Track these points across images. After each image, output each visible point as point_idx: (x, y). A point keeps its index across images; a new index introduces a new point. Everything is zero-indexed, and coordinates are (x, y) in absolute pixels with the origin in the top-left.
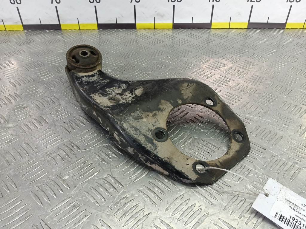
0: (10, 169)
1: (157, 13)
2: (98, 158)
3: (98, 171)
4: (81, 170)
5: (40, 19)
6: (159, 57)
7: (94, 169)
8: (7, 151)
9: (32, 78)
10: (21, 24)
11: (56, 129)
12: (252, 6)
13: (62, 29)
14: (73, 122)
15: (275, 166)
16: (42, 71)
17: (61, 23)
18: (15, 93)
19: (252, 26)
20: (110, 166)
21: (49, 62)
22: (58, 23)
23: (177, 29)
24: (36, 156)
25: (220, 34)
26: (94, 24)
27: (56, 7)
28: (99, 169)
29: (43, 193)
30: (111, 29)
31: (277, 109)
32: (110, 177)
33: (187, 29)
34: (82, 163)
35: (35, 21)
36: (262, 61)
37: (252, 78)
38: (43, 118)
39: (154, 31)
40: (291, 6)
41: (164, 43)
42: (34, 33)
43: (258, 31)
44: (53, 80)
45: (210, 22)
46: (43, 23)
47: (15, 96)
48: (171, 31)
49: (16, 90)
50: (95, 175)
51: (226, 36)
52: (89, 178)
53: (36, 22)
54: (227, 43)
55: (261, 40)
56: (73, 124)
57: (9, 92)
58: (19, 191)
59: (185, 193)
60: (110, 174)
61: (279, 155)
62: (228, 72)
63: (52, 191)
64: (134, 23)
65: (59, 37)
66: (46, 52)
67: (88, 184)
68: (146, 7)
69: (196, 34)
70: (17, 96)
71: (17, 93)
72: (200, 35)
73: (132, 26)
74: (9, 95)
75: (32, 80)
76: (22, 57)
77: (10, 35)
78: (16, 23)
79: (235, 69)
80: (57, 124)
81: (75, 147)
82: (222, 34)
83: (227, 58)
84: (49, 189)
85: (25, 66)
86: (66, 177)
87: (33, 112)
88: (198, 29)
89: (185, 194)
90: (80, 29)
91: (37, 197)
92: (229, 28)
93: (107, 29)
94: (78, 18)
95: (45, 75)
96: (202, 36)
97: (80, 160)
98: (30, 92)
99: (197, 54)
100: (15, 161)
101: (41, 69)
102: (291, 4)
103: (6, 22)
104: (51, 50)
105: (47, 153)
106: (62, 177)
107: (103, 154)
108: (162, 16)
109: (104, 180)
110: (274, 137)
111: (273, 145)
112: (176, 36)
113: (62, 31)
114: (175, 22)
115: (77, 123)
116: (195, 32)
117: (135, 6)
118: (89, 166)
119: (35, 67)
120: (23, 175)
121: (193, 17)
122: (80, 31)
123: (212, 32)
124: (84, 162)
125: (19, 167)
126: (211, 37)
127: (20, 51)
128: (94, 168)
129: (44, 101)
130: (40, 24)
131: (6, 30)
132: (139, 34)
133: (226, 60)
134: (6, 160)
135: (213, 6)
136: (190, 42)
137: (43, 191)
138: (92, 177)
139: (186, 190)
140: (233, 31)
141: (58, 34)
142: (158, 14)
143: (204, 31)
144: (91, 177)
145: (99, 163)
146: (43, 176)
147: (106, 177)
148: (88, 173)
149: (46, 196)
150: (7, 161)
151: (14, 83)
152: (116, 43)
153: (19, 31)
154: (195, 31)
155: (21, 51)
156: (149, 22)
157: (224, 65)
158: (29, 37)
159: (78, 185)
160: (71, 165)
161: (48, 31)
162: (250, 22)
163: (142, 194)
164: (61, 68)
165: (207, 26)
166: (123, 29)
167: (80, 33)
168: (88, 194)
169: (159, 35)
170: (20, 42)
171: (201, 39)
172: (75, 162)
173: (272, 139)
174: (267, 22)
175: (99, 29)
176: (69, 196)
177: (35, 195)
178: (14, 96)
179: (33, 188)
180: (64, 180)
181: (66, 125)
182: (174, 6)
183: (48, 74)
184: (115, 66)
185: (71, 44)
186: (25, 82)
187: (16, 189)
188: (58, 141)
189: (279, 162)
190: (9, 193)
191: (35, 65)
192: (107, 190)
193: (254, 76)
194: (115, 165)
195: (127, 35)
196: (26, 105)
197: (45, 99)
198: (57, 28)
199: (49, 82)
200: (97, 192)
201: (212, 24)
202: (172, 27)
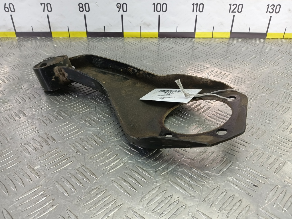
1: (143, 22)
2: (73, 149)
3: (72, 162)
4: (53, 160)
5: (32, 27)
6: (144, 60)
7: (67, 159)
10: (14, 31)
11: (34, 122)
12: (234, 16)
13: (53, 36)
15: (258, 158)
17: (52, 31)
19: (234, 36)
20: (85, 156)
22: (49, 31)
23: (163, 37)
24: (9, 147)
26: (84, 32)
27: (48, 15)
28: (74, 159)
29: (11, 181)
30: (99, 37)
31: (260, 106)
32: (84, 168)
33: (172, 38)
34: (56, 153)
35: (27, 29)
36: (244, 65)
37: (234, 79)
38: (22, 111)
39: (141, 39)
40: (271, 17)
41: (149, 49)
42: (27, 40)
43: (240, 40)
45: (194, 32)
46: (34, 31)
48: (157, 39)
50: (68, 165)
51: (209, 44)
52: (61, 168)
54: (210, 50)
55: (243, 48)
56: (52, 117)
60: (84, 164)
61: (263, 148)
62: (211, 73)
63: (20, 180)
64: (121, 31)
65: (50, 43)
66: (35, 55)
67: (59, 174)
68: (133, 17)
69: (180, 42)
72: (184, 43)
73: (120, 35)
75: (17, 78)
76: (11, 58)
77: (3, 41)
78: (10, 30)
79: (217, 71)
80: (35, 117)
81: (51, 139)
82: (205, 42)
83: (210, 62)
84: (18, 177)
85: (13, 66)
86: (37, 167)
87: (13, 107)
88: (182, 38)
90: (70, 37)
91: (3, 186)
92: (212, 38)
93: (96, 37)
94: (68, 26)
95: (31, 74)
96: (186, 43)
97: (54, 151)
98: (13, 88)
99: (181, 58)
101: (28, 69)
102: (271, 15)
104: (39, 53)
105: (21, 144)
106: (33, 167)
107: (79, 145)
108: (148, 25)
109: (76, 171)
110: (256, 131)
111: (256, 139)
112: (161, 43)
113: (52, 38)
114: (160, 31)
115: (55, 116)
116: (179, 40)
117: (122, 16)
118: (63, 156)
119: (22, 67)
121: (177, 27)
122: (70, 38)
123: (196, 40)
124: (58, 153)
126: (195, 45)
127: (9, 53)
128: (67, 158)
129: (26, 96)
130: (32, 31)
132: (126, 41)
133: (208, 64)
135: (197, 16)
136: (175, 49)
138: (65, 167)
139: (163, 181)
140: (216, 40)
141: (49, 41)
142: (145, 24)
143: (188, 40)
144: (63, 167)
145: (74, 154)
146: (13, 165)
147: (79, 168)
148: (60, 164)
149: (13, 184)
152: (103, 49)
153: (11, 38)
155: (11, 54)
156: (137, 31)
157: (206, 68)
158: (21, 43)
159: (48, 175)
160: (44, 155)
161: (39, 38)
162: (232, 32)
163: (115, 184)
165: (191, 36)
166: (110, 37)
167: (70, 40)
168: (58, 184)
169: (145, 42)
170: (11, 47)
171: (185, 46)
172: (48, 152)
173: (254, 133)
174: (248, 32)
175: (88, 37)
176: (38, 186)
180: (34, 170)
181: (45, 118)
182: (159, 16)
185: (60, 49)
186: (10, 79)
188: (34, 133)
189: (262, 155)
191: (22, 66)
192: (78, 181)
193: (236, 77)
194: (90, 156)
195: (114, 42)
196: (8, 100)
197: (27, 95)
198: (48, 35)
199: (33, 80)
200: (67, 182)
201: (196, 33)
202: (157, 36)
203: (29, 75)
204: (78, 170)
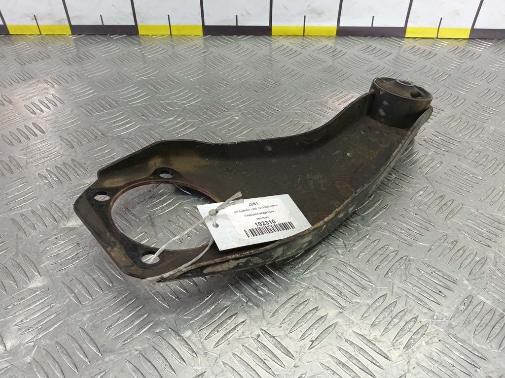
0: (84, 314)
1: (310, 8)
4: (211, 318)
5: (101, 16)
6: (319, 92)
7: (234, 317)
8: (74, 277)
9: (100, 131)
10: (68, 24)
11: (156, 234)
13: (140, 34)
14: (185, 221)
16: (115, 117)
17: (139, 24)
18: (73, 160)
19: (478, 35)
20: (263, 311)
21: (125, 98)
22: (133, 24)
23: (344, 36)
25: (423, 47)
26: (197, 27)
29: (150, 364)
30: (225, 35)
32: (267, 336)
33: (362, 38)
34: (212, 304)
35: (92, 20)
37: (494, 138)
39: (303, 40)
41: (324, 65)
42: (92, 41)
44: (138, 134)
45: (404, 26)
46: (105, 23)
47: (75, 165)
48: (333, 41)
49: (74, 154)
51: (434, 52)
53: (94, 21)
54: (438, 68)
55: (496, 63)
57: (63, 158)
58: (106, 359)
59: (409, 371)
60: (265, 329)
62: (448, 124)
63: (165, 360)
64: (268, 24)
65: (137, 49)
66: (118, 78)
69: (379, 47)
70: (78, 166)
71: (77, 159)
72: (387, 49)
73: (265, 31)
74: (64, 163)
76: (77, 88)
77: (49, 44)
78: (60, 21)
79: (461, 119)
80: (157, 224)
82: (426, 48)
83: (442, 97)
84: (161, 356)
85: (85, 106)
86: (188, 334)
88: (381, 38)
89: (407, 374)
90: (171, 34)
91: (140, 373)
92: (437, 38)
93: (220, 35)
94: (169, 16)
95: (122, 125)
96: (390, 51)
97: (207, 299)
98: (99, 158)
100: (90, 298)
101: (114, 113)
103: (42, 20)
104: (126, 76)
106: (179, 332)
107: (247, 287)
108: (319, 14)
109: (256, 341)
112: (344, 50)
113: (139, 38)
114: (340, 26)
115: (191, 222)
116: (377, 44)
118: (226, 310)
119: (102, 109)
120: (109, 327)
121: (373, 17)
122: (171, 37)
123: (406, 44)
124: (215, 303)
125: (100, 309)
126: (407, 55)
127: (71, 75)
128: (234, 315)
130: (101, 24)
131: (41, 34)
132: (276, 45)
134: (73, 295)
136: (371, 63)
137: (149, 361)
139: (409, 366)
140: (445, 43)
141: (134, 44)
142: (313, 11)
143: (392, 42)
144: (232, 334)
145: (243, 305)
146: (145, 330)
147: (259, 336)
148: (225, 326)
149: (155, 370)
150: (76, 297)
151: (69, 139)
152: (239, 64)
153: (63, 36)
154: (377, 41)
155: (72, 77)
156: (296, 25)
158: (84, 49)
160: (192, 307)
161: (116, 37)
162: (474, 28)
163: (329, 372)
164: (149, 112)
165: (398, 33)
166: (247, 35)
167: (172, 41)
169: (313, 48)
170: (69, 58)
171: (390, 58)
172: (199, 302)
175: (205, 34)
176: (198, 373)
177: (135, 368)
178: (73, 166)
179: (131, 354)
180: (184, 339)
181: (173, 226)
183: (127, 123)
184: (242, 108)
186: (89, 138)
187: (100, 355)
190: (89, 363)
191: (101, 105)
192: (264, 363)
193: (495, 134)
194: (273, 311)
195: (256, 47)
198: (131, 31)
199: (130, 138)
200: (246, 365)
201: (408, 30)
202: (334, 33)
203: (119, 126)
204: (258, 341)
